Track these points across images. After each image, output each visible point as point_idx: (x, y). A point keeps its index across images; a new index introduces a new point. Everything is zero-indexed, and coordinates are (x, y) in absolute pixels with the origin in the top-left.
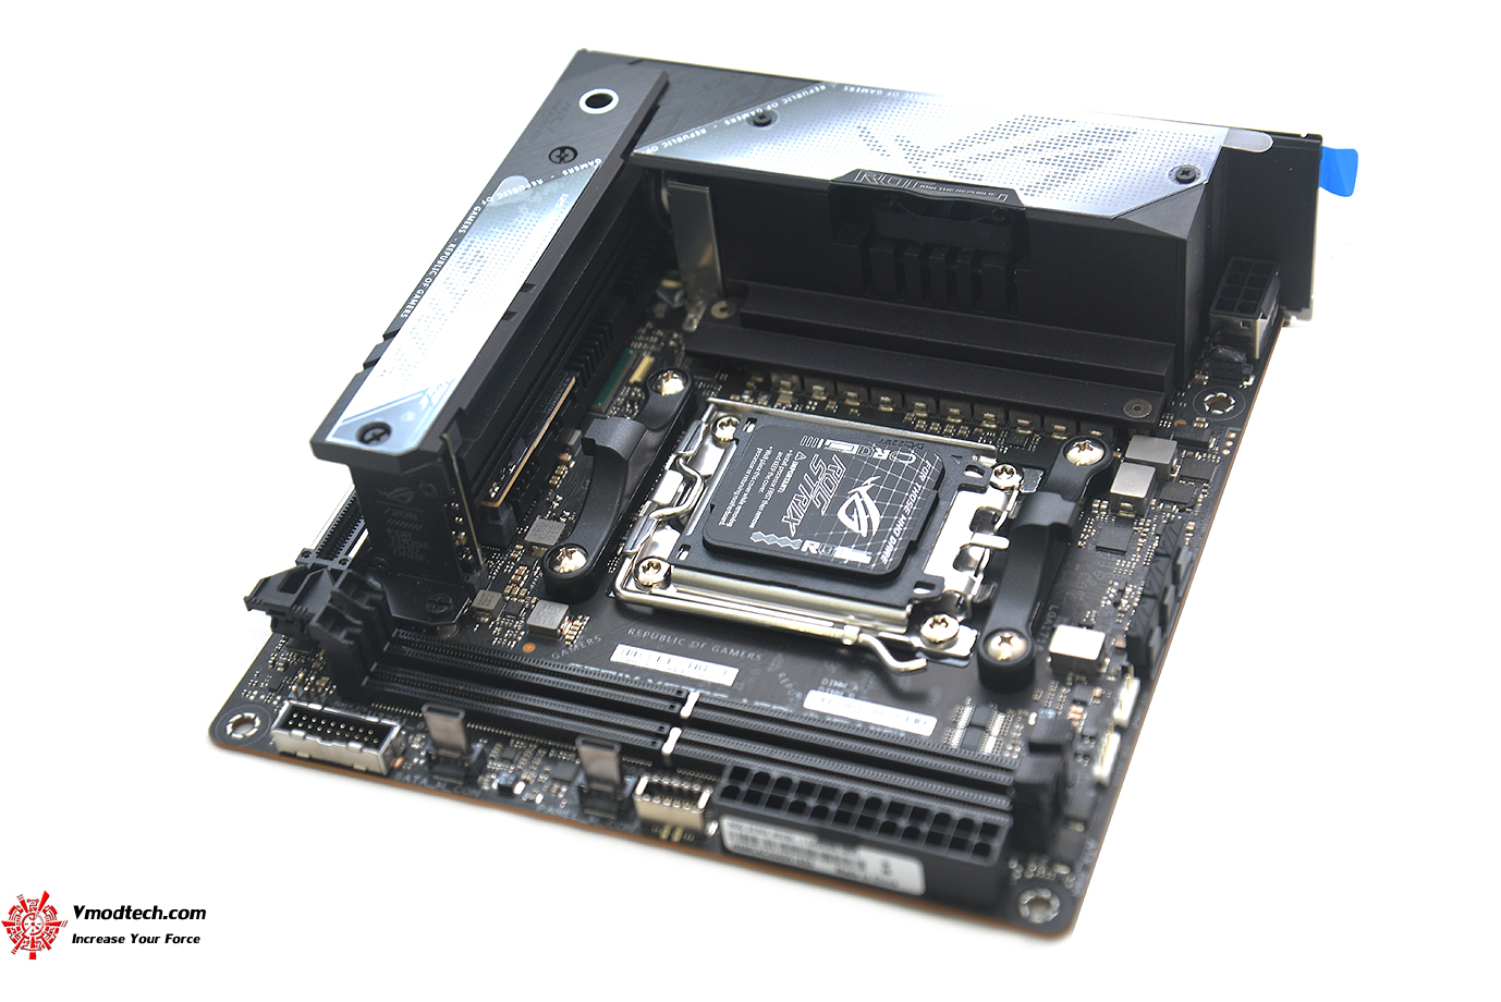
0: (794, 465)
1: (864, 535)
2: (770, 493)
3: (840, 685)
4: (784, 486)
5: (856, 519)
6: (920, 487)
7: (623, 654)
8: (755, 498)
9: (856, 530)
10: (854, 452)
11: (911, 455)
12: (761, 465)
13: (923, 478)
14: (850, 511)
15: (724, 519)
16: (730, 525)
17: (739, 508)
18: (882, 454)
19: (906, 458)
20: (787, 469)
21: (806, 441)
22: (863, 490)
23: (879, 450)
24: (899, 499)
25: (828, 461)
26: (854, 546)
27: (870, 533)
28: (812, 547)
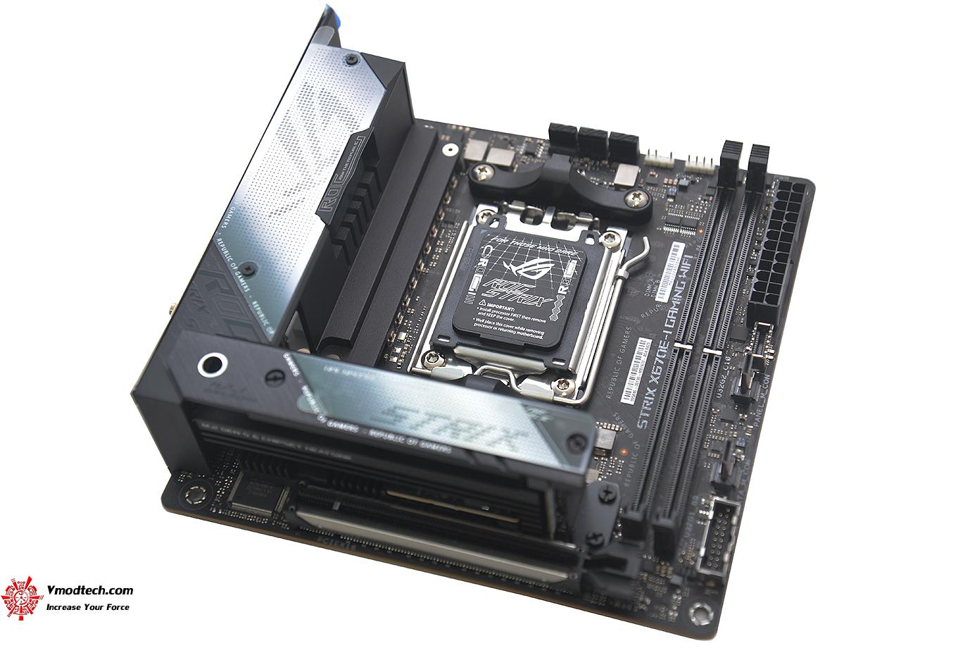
0: (491, 305)
1: (553, 265)
2: (515, 315)
3: (649, 287)
4: (509, 309)
5: (540, 270)
6: (513, 242)
7: (628, 399)
8: (518, 322)
9: (550, 269)
10: (481, 276)
11: (486, 248)
12: (490, 323)
13: (505, 241)
14: (534, 274)
15: (537, 337)
16: (543, 333)
17: (528, 330)
18: (484, 262)
19: (488, 250)
20: (494, 309)
21: (469, 301)
22: (514, 269)
23: (479, 264)
24: (524, 250)
25: (489, 288)
26: (563, 269)
27: (552, 262)
28: (562, 290)
